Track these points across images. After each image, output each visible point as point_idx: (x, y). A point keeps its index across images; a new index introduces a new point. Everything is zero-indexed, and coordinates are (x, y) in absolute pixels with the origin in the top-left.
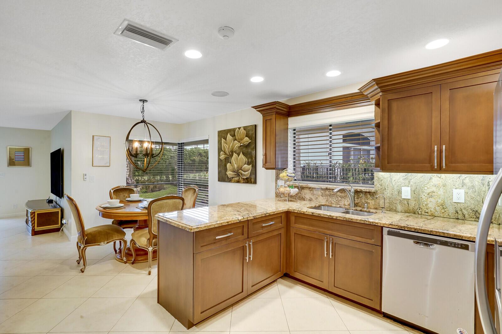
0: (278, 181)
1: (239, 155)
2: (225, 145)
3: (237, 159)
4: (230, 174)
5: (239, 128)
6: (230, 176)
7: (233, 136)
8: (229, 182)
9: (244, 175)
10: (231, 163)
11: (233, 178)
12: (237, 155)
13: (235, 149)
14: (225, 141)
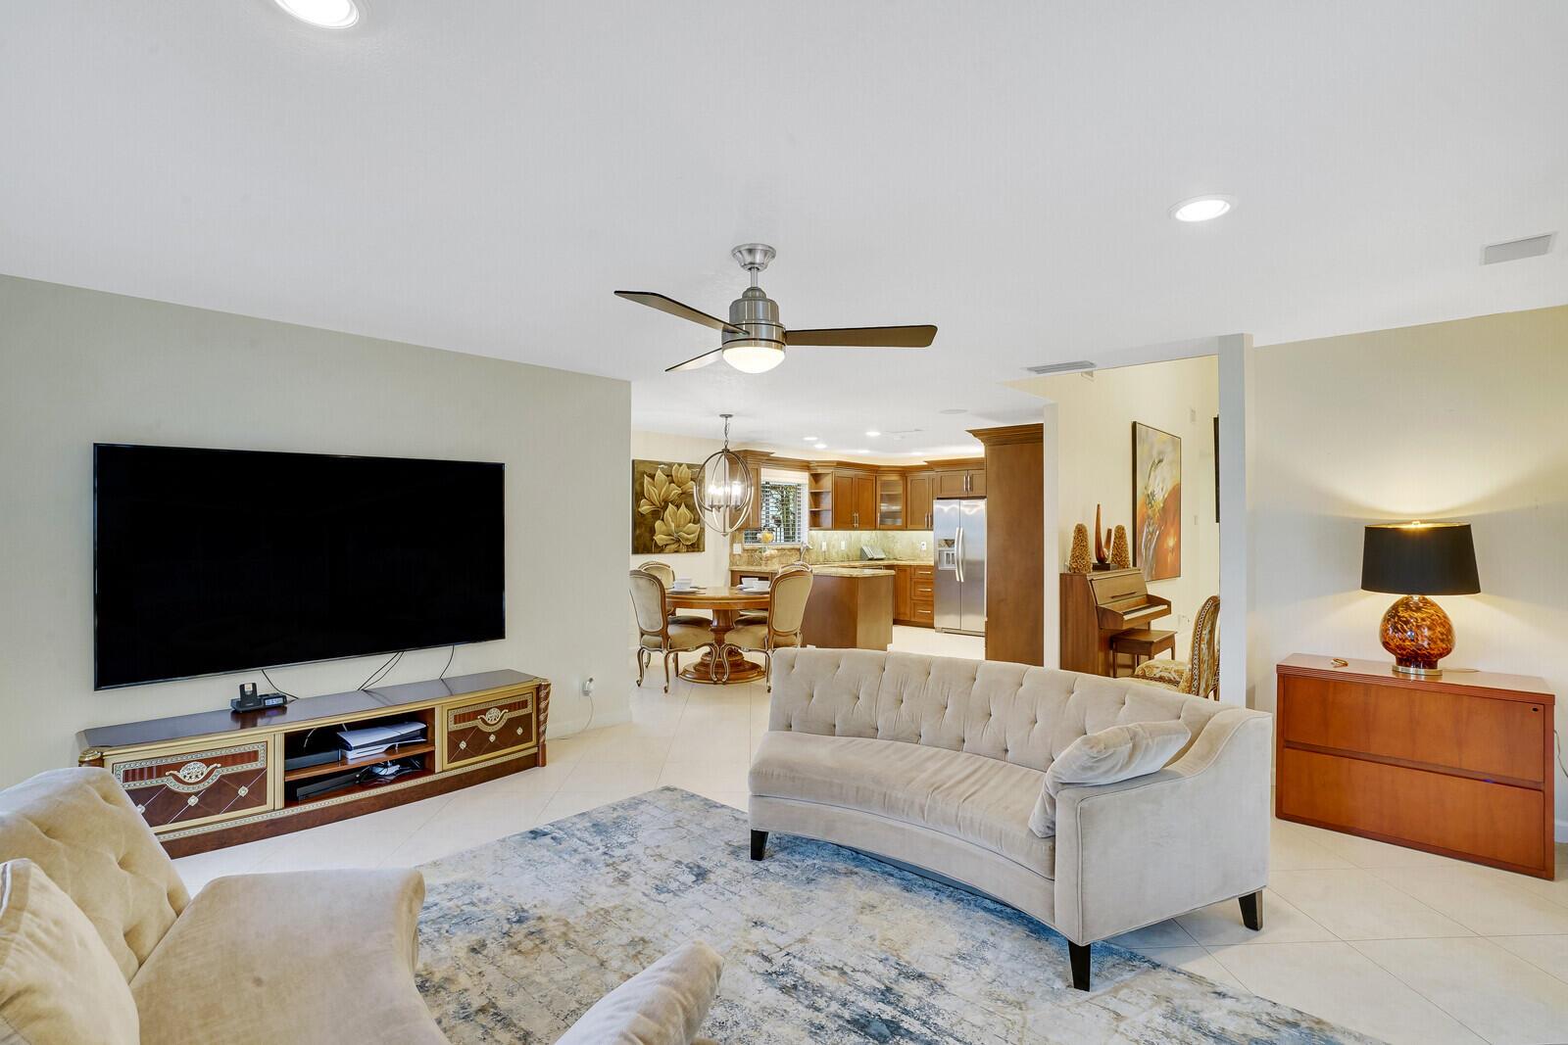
0: (734, 545)
1: (678, 507)
2: (651, 489)
3: (675, 514)
4: (662, 539)
5: (680, 465)
6: (660, 543)
7: (668, 476)
8: (660, 552)
9: (687, 540)
10: (663, 520)
11: (666, 545)
12: (675, 508)
13: (671, 497)
14: (651, 480)
